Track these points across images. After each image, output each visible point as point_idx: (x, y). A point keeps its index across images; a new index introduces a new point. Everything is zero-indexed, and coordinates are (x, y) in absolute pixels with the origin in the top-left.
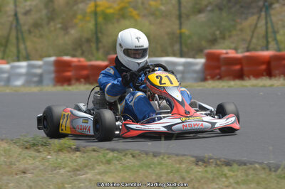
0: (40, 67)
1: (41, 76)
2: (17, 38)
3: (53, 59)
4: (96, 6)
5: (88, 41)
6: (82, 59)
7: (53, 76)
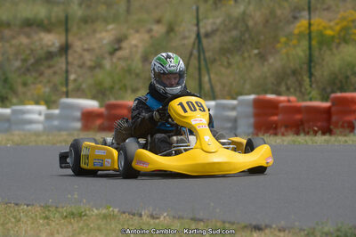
0: (234, 108)
1: (235, 120)
2: (200, 69)
3: (252, 97)
4: (310, 25)
5: (294, 73)
6: (292, 98)
7: (252, 120)
